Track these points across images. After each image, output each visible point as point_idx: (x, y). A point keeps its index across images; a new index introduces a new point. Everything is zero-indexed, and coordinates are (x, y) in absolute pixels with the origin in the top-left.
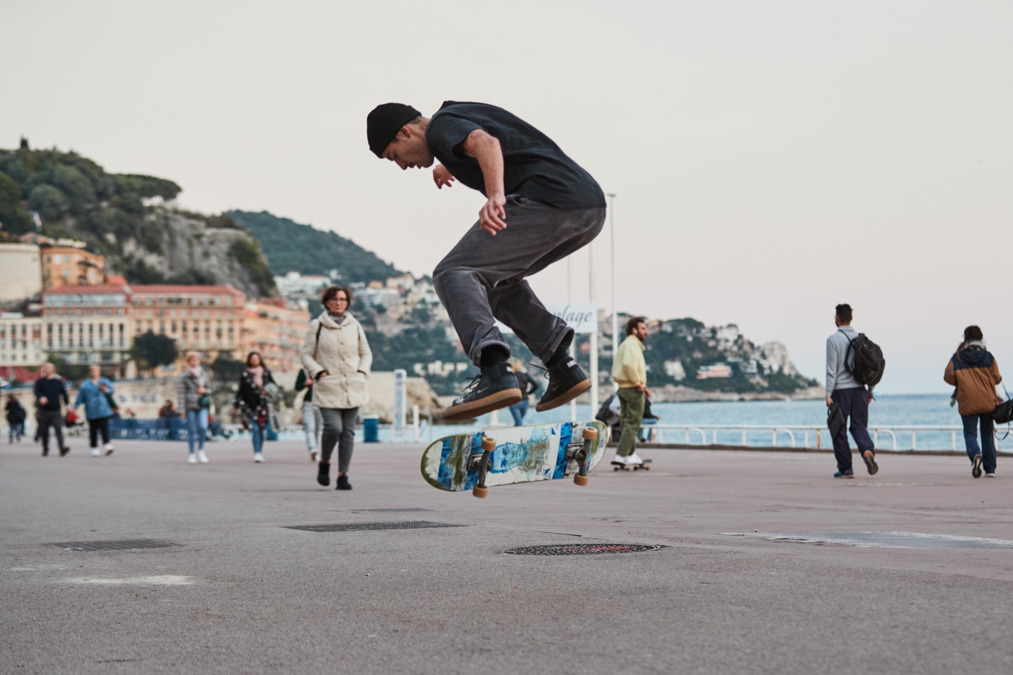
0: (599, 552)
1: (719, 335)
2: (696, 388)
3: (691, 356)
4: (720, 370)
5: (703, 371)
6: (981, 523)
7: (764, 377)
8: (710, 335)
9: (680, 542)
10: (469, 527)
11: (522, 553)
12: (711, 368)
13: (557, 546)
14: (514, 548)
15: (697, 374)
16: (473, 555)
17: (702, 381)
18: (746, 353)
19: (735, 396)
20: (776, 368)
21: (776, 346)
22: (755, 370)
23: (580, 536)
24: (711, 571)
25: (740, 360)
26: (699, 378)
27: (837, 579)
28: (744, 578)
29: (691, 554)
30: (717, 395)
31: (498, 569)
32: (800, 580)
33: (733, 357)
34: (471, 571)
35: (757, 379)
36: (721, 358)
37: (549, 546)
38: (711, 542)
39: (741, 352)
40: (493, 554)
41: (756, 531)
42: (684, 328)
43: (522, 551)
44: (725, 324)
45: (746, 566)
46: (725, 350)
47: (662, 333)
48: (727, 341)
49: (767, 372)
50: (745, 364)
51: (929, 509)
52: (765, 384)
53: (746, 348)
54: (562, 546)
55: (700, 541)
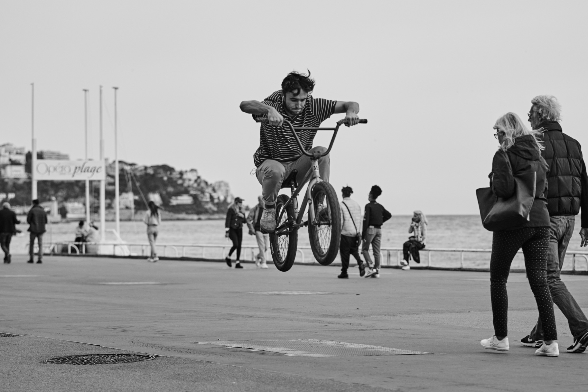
0: (113, 361)
1: (185, 176)
2: (169, 211)
3: (166, 190)
4: (185, 200)
5: (174, 200)
6: (366, 330)
7: (214, 204)
8: (178, 176)
9: (168, 351)
10: (22, 338)
11: (60, 362)
12: (179, 198)
13: (84, 355)
14: (54, 358)
15: (170, 202)
16: (26, 364)
17: (173, 206)
18: (202, 188)
19: (195, 217)
20: (222, 198)
21: (222, 184)
22: (208, 200)
23: (99, 346)
24: (191, 381)
25: (199, 193)
26: (171, 204)
27: (278, 388)
28: (215, 387)
29: (177, 364)
30: (183, 216)
31: (44, 379)
32: (253, 389)
33: (194, 191)
34: (25, 380)
35: (210, 206)
36: (186, 192)
37: (78, 356)
38: (189, 351)
39: (199, 188)
40: (39, 364)
41: (218, 340)
42: (161, 171)
43: (60, 361)
44: (189, 169)
45: (215, 375)
46: (189, 186)
47: (147, 174)
48: (190, 180)
49: (216, 201)
50: (201, 195)
51: (331, 316)
52: (215, 209)
53: (203, 185)
54: (87, 356)
55: (181, 350)
